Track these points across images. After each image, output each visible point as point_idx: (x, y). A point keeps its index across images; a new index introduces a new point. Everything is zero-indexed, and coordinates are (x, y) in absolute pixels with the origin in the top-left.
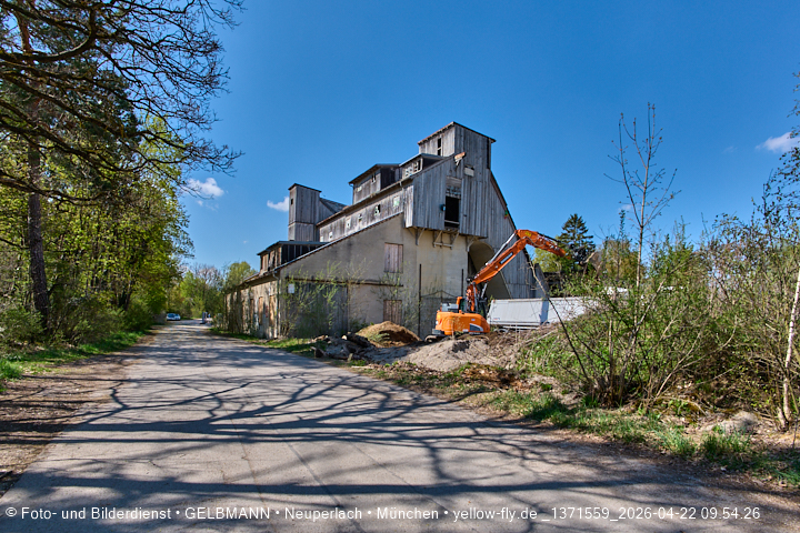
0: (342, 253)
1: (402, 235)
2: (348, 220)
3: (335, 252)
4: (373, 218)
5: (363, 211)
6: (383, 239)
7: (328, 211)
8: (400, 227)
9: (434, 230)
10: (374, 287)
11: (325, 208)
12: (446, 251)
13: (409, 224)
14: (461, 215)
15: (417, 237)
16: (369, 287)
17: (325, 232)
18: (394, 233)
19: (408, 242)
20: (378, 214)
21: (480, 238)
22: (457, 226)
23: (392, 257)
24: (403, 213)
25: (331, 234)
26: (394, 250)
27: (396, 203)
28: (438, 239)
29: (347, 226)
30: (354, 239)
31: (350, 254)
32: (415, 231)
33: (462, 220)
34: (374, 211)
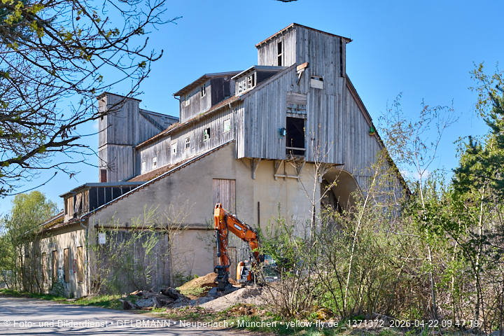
0: (160, 193)
1: (234, 168)
2: (173, 144)
3: (153, 193)
4: (202, 145)
5: (190, 134)
6: (210, 174)
7: (152, 127)
8: (230, 159)
9: (274, 160)
10: (200, 232)
11: (147, 123)
12: (291, 184)
13: (241, 155)
14: (307, 139)
15: (253, 169)
16: (195, 233)
17: (147, 157)
18: (224, 165)
19: (242, 176)
20: (208, 140)
21: (335, 165)
22: (302, 153)
23: (222, 195)
24: (234, 141)
25: (155, 160)
26: (224, 187)
27: (227, 127)
28: (280, 169)
29: (173, 153)
30: (175, 177)
31: (170, 195)
32: (250, 163)
33: (309, 144)
34: (203, 137)
